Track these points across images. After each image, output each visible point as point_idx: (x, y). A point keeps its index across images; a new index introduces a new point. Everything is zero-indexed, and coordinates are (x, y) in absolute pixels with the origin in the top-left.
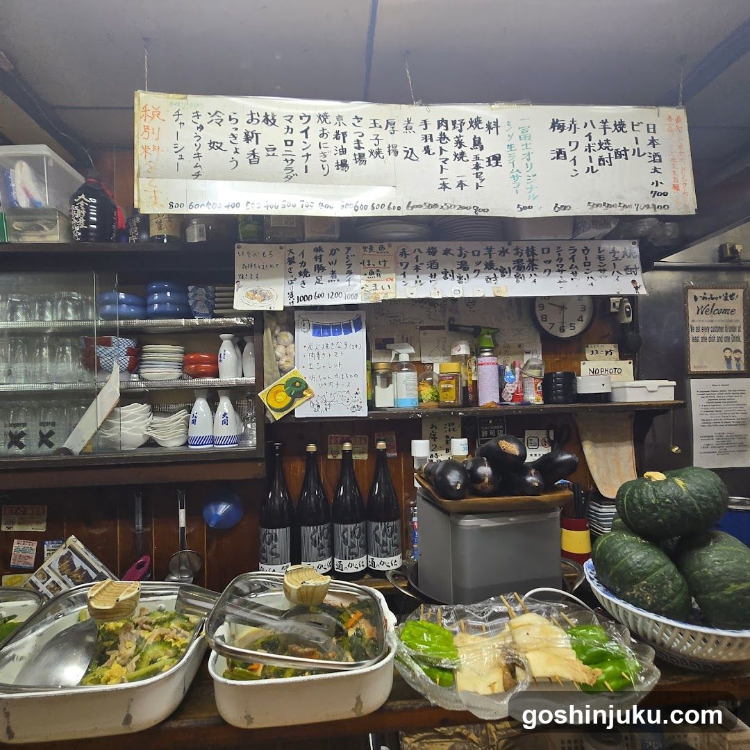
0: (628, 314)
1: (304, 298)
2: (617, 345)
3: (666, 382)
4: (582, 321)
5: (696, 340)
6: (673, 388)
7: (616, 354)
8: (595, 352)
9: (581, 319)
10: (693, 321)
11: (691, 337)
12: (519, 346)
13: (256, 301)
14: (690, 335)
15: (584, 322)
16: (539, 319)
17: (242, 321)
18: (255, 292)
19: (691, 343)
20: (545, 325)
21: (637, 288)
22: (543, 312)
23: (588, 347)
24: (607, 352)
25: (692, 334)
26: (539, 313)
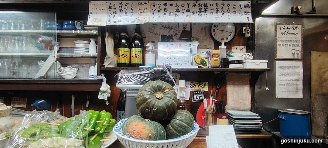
0: (248, 33)
1: (114, 22)
2: (245, 46)
3: (264, 61)
4: (231, 36)
5: (279, 45)
6: (267, 63)
7: (245, 50)
8: (236, 49)
9: (230, 35)
10: (279, 38)
11: (277, 44)
12: (205, 46)
13: (96, 22)
14: (277, 43)
15: (231, 37)
16: (213, 35)
17: (95, 32)
18: (96, 19)
19: (277, 46)
20: (216, 38)
21: (249, 20)
22: (215, 33)
23: (233, 47)
24: (241, 49)
25: (278, 43)
26: (213, 33)
